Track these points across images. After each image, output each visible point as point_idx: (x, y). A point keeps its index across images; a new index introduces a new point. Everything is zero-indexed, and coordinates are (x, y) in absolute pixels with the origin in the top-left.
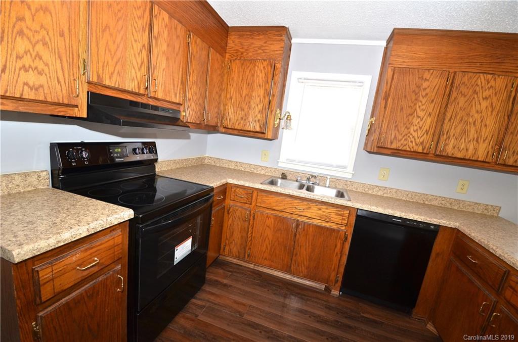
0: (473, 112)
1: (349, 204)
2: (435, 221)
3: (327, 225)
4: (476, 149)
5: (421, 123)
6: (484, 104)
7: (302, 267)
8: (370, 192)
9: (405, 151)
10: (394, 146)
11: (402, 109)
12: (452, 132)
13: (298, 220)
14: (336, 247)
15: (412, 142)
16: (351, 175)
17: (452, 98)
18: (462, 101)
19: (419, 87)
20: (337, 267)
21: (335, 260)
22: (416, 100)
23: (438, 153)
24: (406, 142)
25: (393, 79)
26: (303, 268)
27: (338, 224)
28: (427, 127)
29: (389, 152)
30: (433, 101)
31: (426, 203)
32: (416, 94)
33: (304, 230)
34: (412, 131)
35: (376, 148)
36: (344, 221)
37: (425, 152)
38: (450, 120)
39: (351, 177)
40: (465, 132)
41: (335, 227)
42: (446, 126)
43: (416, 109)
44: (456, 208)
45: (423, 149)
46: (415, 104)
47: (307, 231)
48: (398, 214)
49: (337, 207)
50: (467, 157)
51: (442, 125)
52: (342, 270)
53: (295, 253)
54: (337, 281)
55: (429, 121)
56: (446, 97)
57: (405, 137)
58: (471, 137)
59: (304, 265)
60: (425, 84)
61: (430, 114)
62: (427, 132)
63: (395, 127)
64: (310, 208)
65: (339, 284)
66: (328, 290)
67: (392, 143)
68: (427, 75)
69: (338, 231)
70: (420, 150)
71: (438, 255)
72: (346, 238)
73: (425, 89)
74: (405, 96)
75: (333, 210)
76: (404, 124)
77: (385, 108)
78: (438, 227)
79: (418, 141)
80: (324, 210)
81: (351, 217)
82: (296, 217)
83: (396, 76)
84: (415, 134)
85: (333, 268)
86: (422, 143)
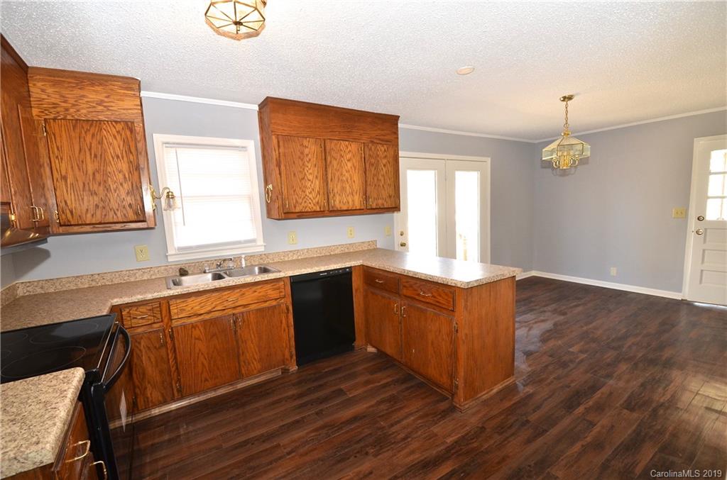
0: (344, 173)
1: (282, 275)
2: (348, 265)
3: (266, 305)
4: (353, 201)
5: (312, 185)
6: (349, 164)
7: (253, 363)
8: (286, 259)
9: (307, 212)
10: (298, 209)
11: (294, 174)
12: (335, 190)
13: (234, 314)
14: (281, 323)
15: (310, 203)
16: (263, 247)
17: (328, 162)
18: (335, 163)
19: (302, 153)
20: (287, 342)
21: (285, 336)
22: (303, 165)
23: (331, 209)
24: (306, 204)
25: (279, 146)
26: (255, 363)
27: (276, 299)
28: (317, 189)
29: (295, 216)
30: (315, 165)
31: (332, 253)
32: (302, 160)
33: (244, 321)
34: (308, 194)
35: (283, 215)
36: (281, 294)
37: (322, 210)
38: (332, 179)
39: (263, 250)
40: (343, 189)
41: (274, 303)
42: (330, 186)
43: (305, 174)
44: (352, 251)
45: (320, 208)
46: (304, 169)
47: (248, 321)
48: (323, 269)
49: (271, 283)
50: (350, 208)
51: (327, 185)
52: (293, 343)
53: (241, 352)
54: (291, 357)
55: (317, 183)
56: (324, 161)
57: (305, 200)
58: (348, 192)
59: (256, 360)
60: (306, 151)
61: (317, 177)
62: (319, 193)
63: (294, 191)
64: (244, 294)
65: (294, 357)
66: (285, 371)
67: (295, 207)
68: (305, 143)
69: (279, 305)
70: (318, 209)
71: (356, 290)
72: (288, 309)
73: (307, 155)
74: (294, 162)
75: (269, 286)
76: (300, 188)
77: (280, 174)
78: (350, 268)
79: (314, 201)
80: (258, 291)
81: (287, 287)
82: (231, 312)
83: (281, 144)
84: (311, 196)
85: (284, 345)
86: (318, 203)
